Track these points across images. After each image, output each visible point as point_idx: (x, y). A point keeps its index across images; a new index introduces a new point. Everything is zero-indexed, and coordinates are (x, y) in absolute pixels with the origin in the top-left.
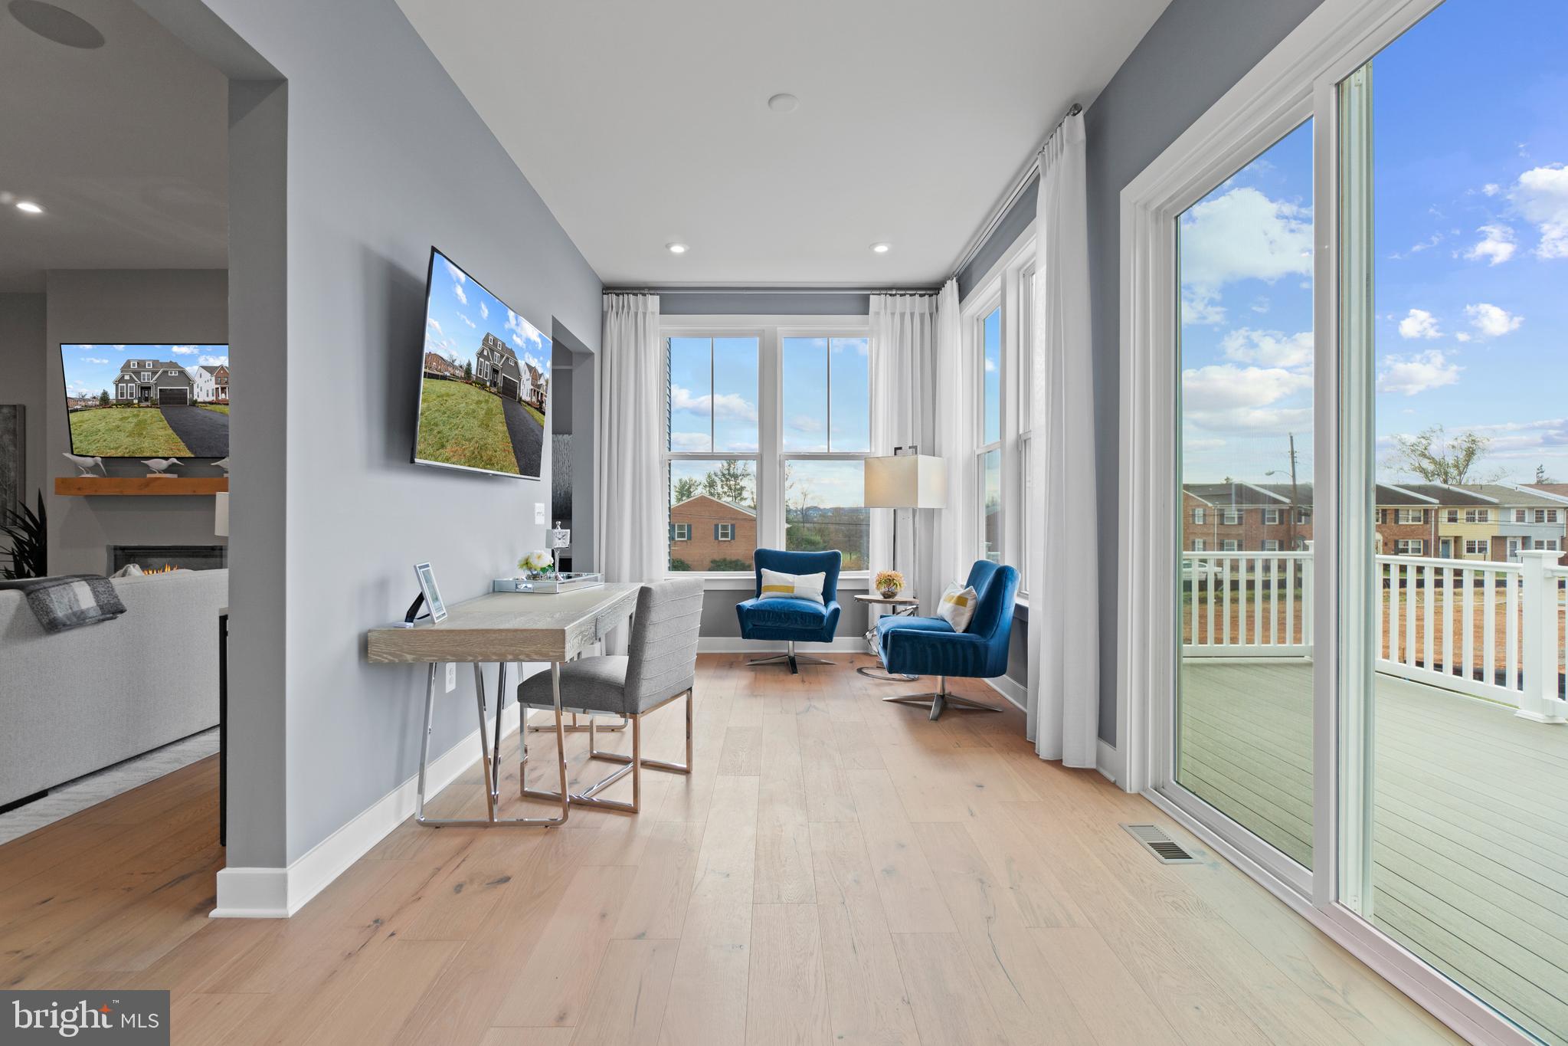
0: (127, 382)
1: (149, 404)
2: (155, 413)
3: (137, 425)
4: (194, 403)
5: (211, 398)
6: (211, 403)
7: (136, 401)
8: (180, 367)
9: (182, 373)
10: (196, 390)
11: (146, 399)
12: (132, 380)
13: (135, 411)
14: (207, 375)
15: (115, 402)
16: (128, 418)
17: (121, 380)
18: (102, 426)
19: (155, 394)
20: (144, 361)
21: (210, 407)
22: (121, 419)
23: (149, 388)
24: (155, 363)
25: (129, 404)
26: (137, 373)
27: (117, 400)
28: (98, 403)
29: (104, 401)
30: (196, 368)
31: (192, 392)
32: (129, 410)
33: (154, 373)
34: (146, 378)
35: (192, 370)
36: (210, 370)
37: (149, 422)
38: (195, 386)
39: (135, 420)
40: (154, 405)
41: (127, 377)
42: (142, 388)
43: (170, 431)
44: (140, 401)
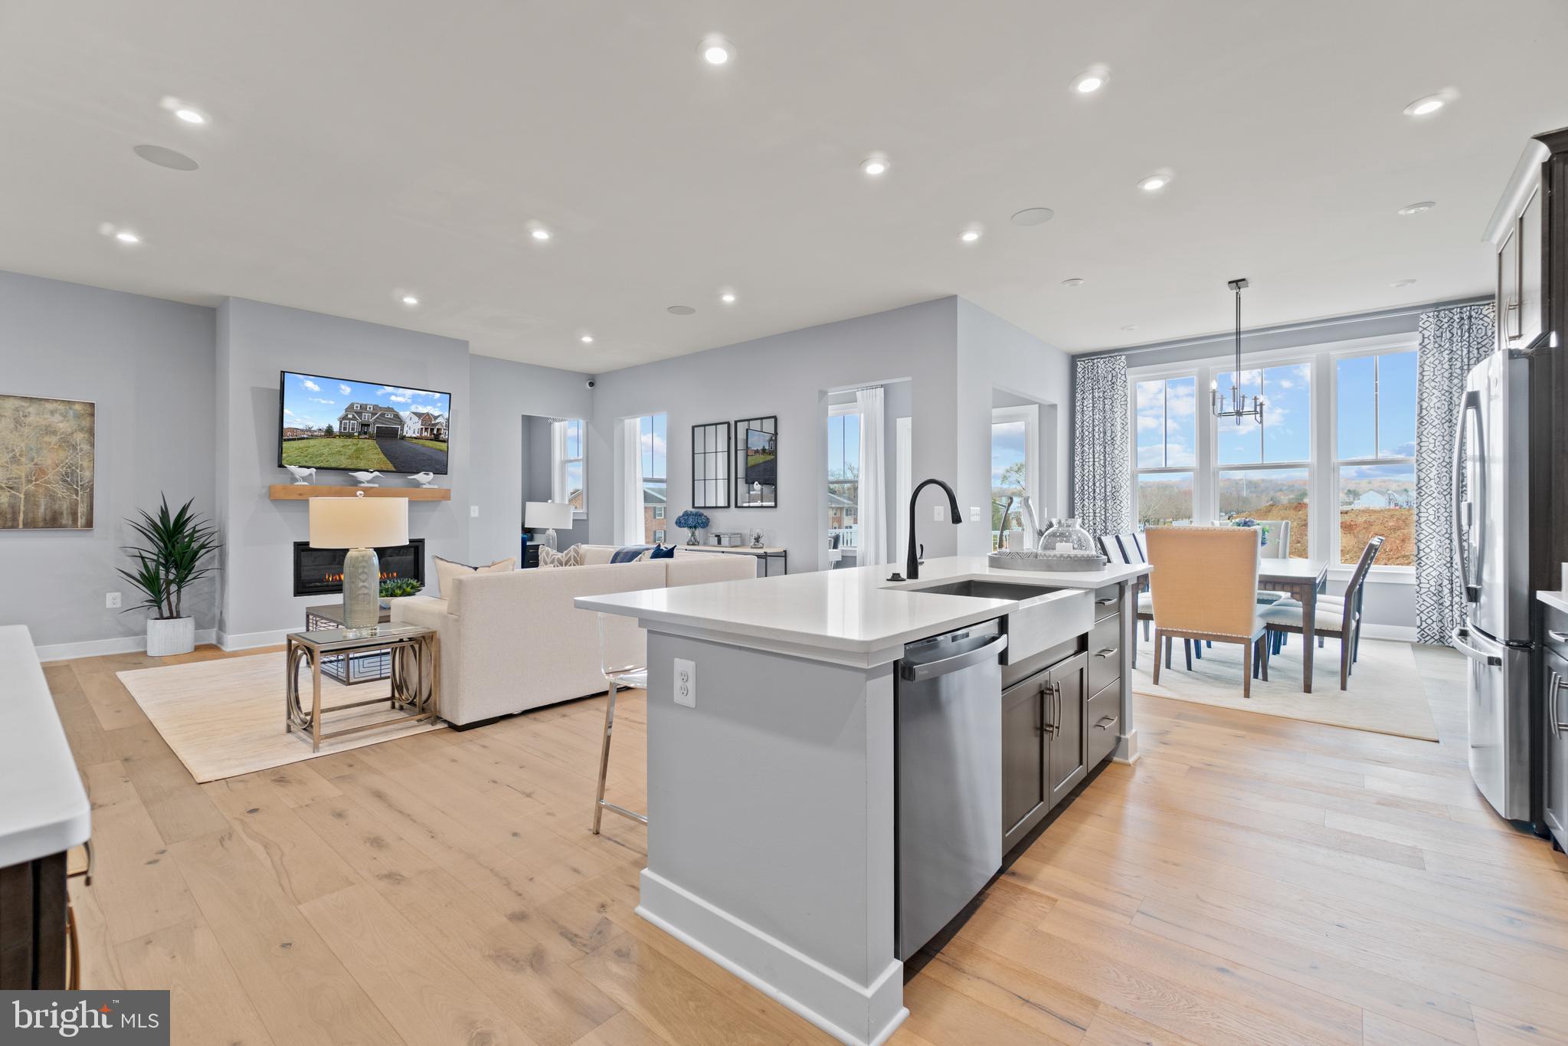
0: (350, 419)
1: (367, 436)
2: (372, 443)
3: (355, 451)
4: (403, 438)
5: (416, 435)
6: (415, 438)
7: (356, 434)
8: (395, 411)
9: (397, 416)
10: (405, 429)
11: (365, 433)
12: (354, 418)
13: (355, 441)
14: (416, 419)
15: (338, 434)
16: (349, 446)
17: (345, 417)
18: (326, 451)
19: (372, 430)
20: (366, 405)
21: (414, 441)
22: (343, 447)
23: (368, 425)
24: (376, 407)
25: (350, 436)
26: (359, 414)
27: (340, 432)
28: (323, 434)
29: (329, 432)
30: (408, 413)
31: (402, 430)
32: (351, 440)
33: (374, 414)
34: (366, 417)
35: (404, 414)
36: (418, 415)
37: (366, 449)
38: (405, 426)
39: (354, 448)
40: (371, 437)
41: (350, 416)
42: (362, 425)
43: (382, 456)
44: (360, 434)
